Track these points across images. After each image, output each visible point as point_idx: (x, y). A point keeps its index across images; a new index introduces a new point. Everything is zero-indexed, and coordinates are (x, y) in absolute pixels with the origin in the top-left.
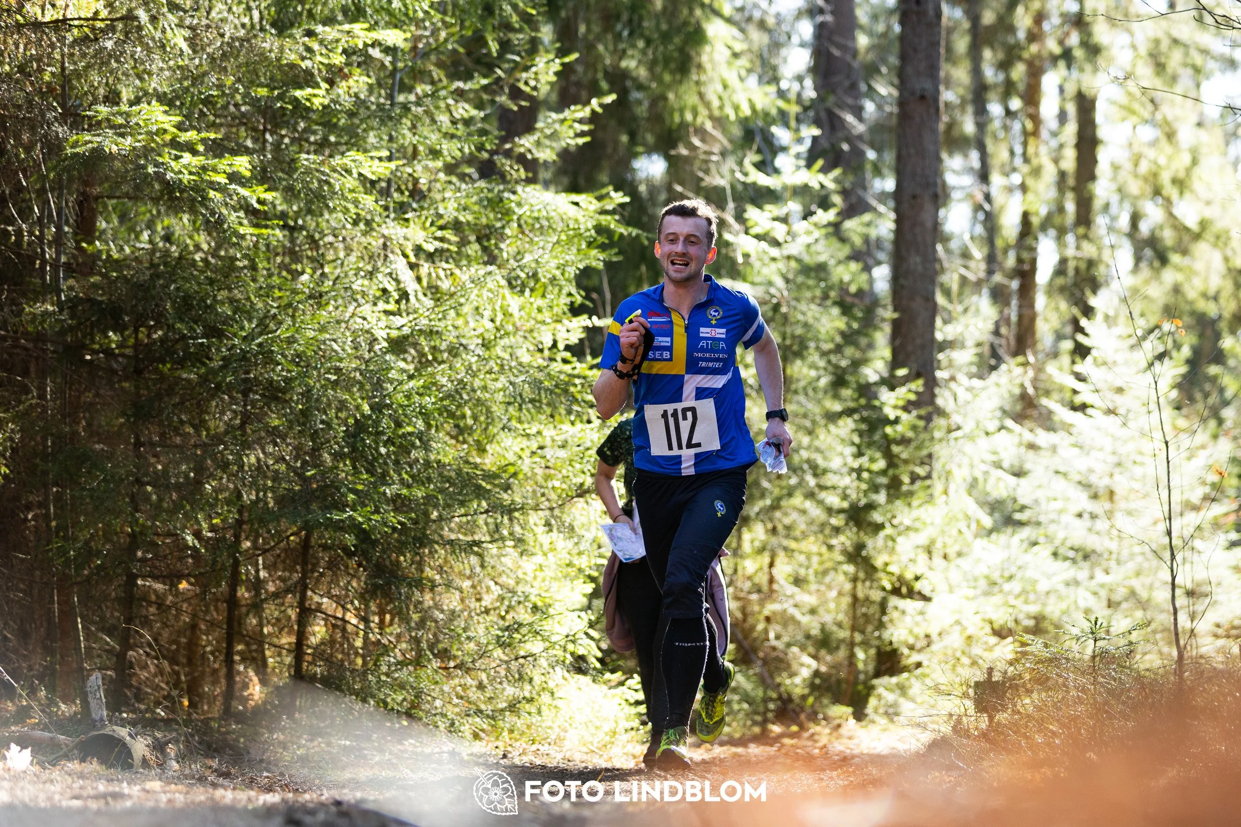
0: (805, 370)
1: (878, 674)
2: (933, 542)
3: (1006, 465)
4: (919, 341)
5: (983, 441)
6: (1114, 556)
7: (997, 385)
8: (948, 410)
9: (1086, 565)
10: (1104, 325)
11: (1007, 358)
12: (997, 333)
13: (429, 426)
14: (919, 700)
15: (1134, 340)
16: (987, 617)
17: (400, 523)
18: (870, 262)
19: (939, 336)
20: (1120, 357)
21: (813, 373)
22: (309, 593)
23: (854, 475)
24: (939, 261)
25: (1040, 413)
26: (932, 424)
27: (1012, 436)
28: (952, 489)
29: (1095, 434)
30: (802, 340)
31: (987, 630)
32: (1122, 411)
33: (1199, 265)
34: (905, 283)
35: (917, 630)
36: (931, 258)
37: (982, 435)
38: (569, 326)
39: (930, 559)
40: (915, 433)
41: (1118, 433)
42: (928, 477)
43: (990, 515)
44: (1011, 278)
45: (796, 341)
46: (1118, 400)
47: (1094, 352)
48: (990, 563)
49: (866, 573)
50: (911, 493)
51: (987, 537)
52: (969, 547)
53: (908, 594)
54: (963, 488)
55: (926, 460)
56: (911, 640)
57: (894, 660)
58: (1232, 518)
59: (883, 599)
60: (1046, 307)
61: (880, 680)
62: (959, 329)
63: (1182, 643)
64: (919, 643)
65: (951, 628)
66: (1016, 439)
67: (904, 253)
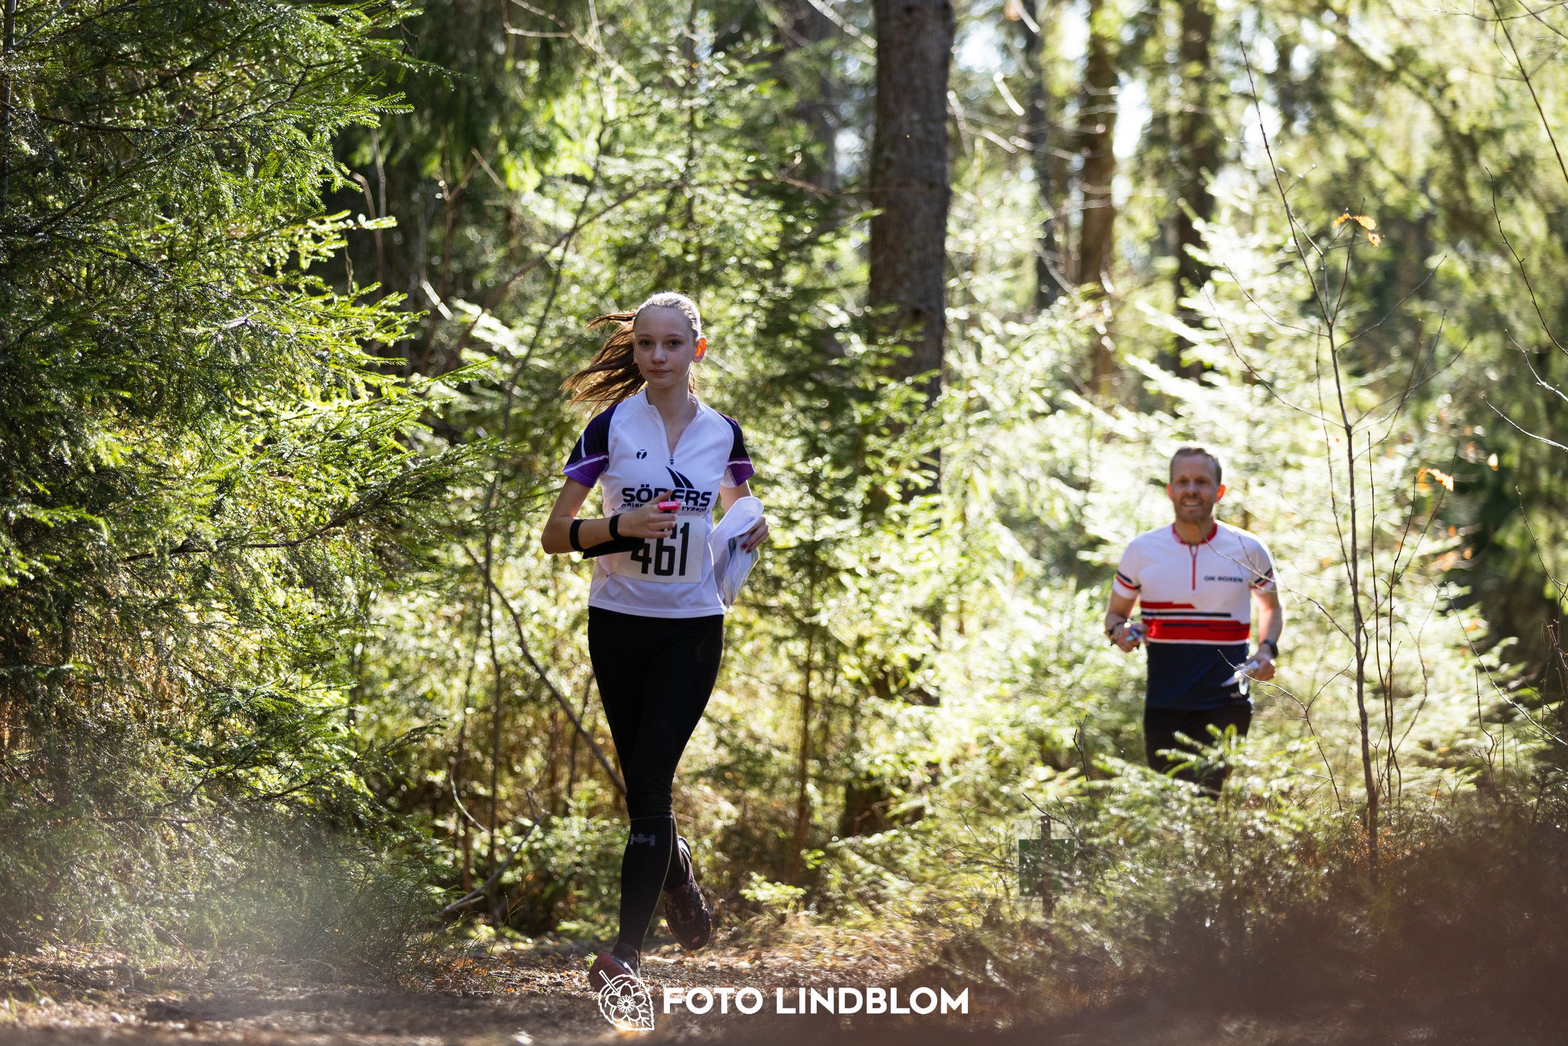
0: (720, 304)
1: (847, 831)
2: (940, 602)
4: (915, 257)
5: (1028, 432)
7: (1052, 332)
8: (965, 375)
10: (1232, 231)
11: (1067, 286)
12: (1048, 243)
15: (1281, 256)
16: (1034, 730)
18: (831, 121)
19: (950, 246)
20: (1261, 286)
21: (736, 311)
23: (805, 488)
24: (954, 119)
25: (1123, 379)
26: (939, 399)
27: (1077, 419)
28: (972, 512)
29: (1216, 415)
30: (716, 254)
31: (1034, 753)
32: (1265, 376)
33: (1395, 128)
34: (893, 156)
35: (913, 756)
36: (938, 113)
37: (1025, 417)
38: (320, 229)
39: (937, 631)
40: (910, 414)
41: (1258, 413)
42: (934, 490)
43: (1036, 555)
44: (1073, 148)
45: (706, 256)
46: (1257, 358)
47: (1215, 275)
48: (1038, 638)
49: (827, 656)
50: (904, 517)
51: (1033, 595)
52: (1002, 611)
53: (899, 693)
54: (990, 510)
55: (930, 461)
56: (904, 772)
57: (876, 806)
58: (1450, 561)
59: (856, 700)
60: (1131, 199)
61: (850, 840)
62: (985, 236)
63: (1375, 775)
64: (918, 776)
65: (974, 750)
66: (1083, 426)
67: (891, 105)
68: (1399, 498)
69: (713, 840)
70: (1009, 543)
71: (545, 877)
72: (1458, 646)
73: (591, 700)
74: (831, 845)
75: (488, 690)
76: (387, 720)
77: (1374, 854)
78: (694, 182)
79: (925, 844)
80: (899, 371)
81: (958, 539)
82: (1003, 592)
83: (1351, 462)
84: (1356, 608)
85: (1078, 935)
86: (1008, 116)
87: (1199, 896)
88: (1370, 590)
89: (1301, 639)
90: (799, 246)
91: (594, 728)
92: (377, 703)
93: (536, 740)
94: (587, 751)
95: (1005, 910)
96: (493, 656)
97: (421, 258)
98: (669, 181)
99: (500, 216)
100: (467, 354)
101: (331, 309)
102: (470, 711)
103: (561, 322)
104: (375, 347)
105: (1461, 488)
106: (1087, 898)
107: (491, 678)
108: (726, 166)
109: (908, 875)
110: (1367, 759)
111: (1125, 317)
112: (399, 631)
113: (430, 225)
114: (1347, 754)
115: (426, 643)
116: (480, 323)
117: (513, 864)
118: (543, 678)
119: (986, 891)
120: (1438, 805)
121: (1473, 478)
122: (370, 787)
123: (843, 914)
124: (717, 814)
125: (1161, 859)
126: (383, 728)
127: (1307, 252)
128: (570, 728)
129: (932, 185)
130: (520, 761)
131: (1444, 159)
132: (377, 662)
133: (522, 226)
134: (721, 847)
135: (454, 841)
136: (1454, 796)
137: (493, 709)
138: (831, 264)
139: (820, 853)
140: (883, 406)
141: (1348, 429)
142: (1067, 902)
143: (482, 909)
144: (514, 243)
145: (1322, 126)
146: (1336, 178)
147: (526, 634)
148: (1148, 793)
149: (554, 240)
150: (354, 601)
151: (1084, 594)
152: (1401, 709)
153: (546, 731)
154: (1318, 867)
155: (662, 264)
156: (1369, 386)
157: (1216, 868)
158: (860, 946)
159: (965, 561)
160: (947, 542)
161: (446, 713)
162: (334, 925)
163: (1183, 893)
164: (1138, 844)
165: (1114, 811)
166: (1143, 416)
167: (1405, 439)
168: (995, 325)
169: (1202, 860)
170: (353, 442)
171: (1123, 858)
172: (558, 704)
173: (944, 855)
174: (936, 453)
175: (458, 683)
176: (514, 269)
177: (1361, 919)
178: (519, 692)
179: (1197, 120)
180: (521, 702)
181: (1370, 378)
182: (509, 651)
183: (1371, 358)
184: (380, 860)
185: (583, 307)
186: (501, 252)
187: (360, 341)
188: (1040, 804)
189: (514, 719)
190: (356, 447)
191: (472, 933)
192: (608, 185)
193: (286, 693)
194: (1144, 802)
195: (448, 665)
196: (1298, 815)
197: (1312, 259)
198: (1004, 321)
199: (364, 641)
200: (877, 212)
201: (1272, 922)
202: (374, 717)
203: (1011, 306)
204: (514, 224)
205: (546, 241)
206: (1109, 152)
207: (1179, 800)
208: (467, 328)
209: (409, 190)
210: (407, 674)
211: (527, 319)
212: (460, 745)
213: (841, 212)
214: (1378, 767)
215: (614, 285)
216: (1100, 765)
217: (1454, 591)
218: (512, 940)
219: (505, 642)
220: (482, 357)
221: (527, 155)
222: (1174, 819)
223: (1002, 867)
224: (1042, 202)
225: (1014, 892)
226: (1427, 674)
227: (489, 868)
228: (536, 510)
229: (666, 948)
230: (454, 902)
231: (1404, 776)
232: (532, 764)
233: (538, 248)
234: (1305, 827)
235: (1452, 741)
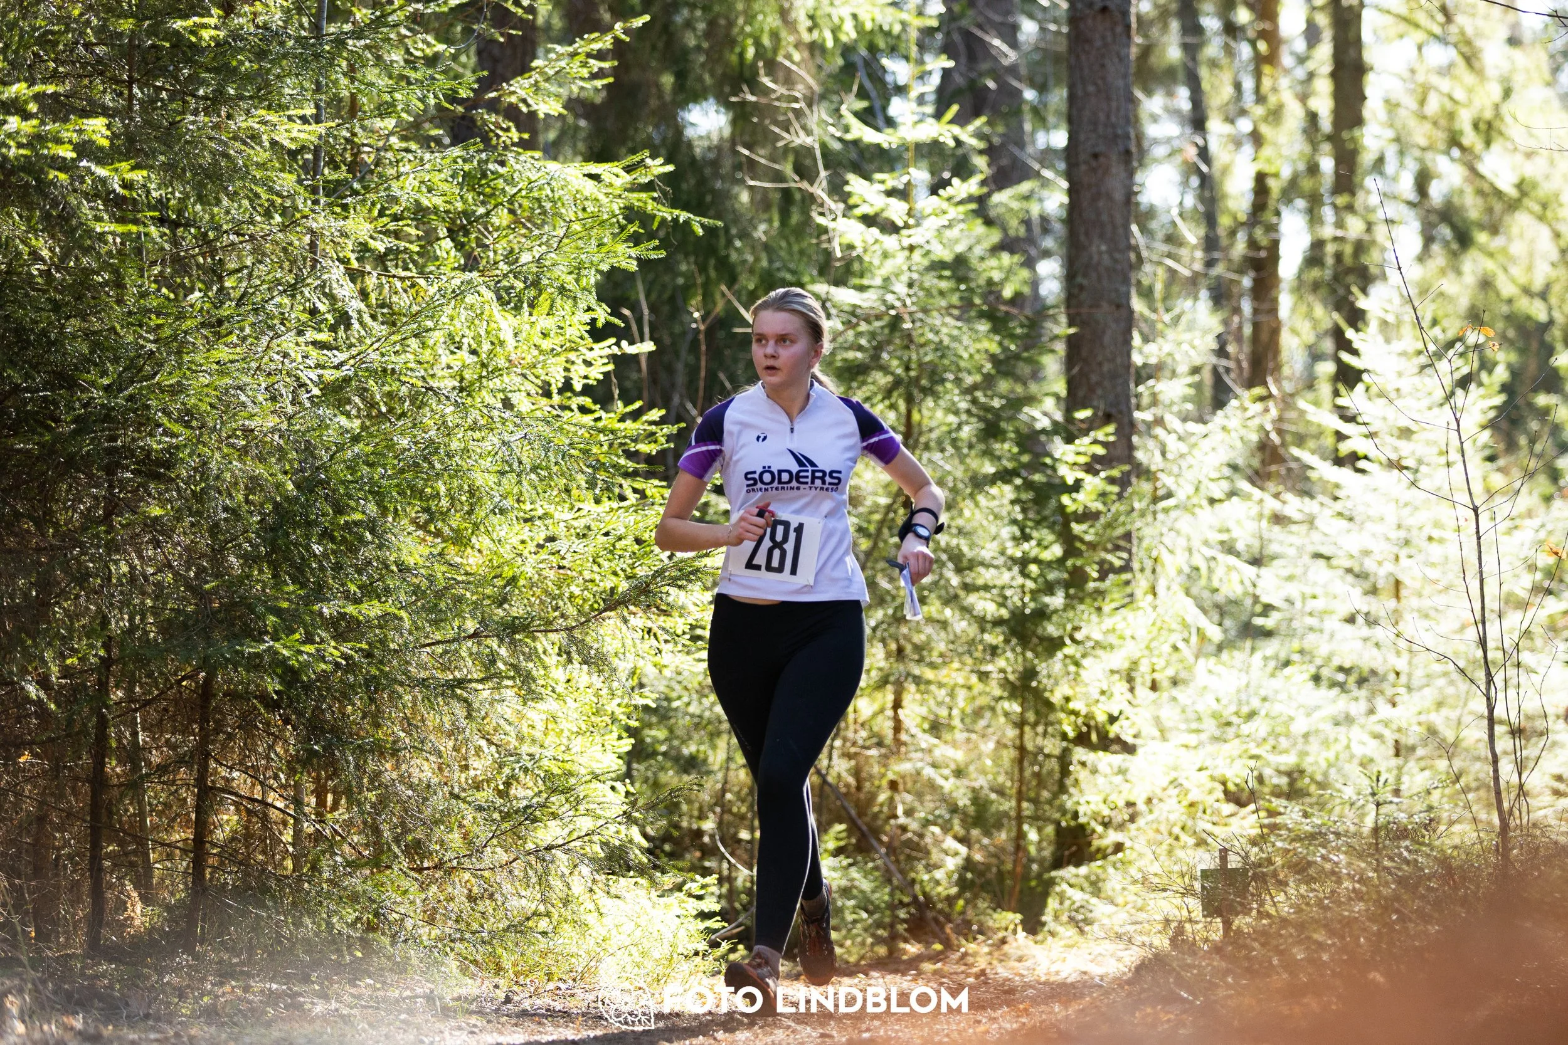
0: (939, 415)
1: (1058, 863)
2: (1135, 663)
3: (1240, 546)
4: (1106, 367)
5: (1206, 514)
6: (1403, 679)
7: (1224, 428)
8: (1152, 468)
9: (1363, 693)
10: (1380, 339)
11: (1238, 390)
12: (1221, 352)
13: (384, 511)
14: (1120, 900)
15: (1423, 359)
16: (1217, 773)
17: (345, 656)
18: (1033, 252)
19: (1137, 359)
20: (1405, 384)
21: (952, 419)
22: (213, 764)
23: (1016, 569)
24: (1136, 249)
25: (1289, 468)
26: (1130, 490)
27: (1248, 504)
28: (1161, 585)
29: (1370, 497)
30: (934, 370)
31: (1218, 794)
32: (1411, 463)
33: (1518, 247)
34: (1085, 282)
35: (1114, 796)
36: (1123, 245)
37: (1205, 503)
38: (589, 356)
39: (1132, 690)
40: (1105, 504)
41: (1405, 495)
42: (1126, 568)
43: (1219, 622)
44: (1241, 271)
45: (925, 372)
46: (1403, 447)
47: (1365, 376)
48: (1221, 694)
49: (1037, 713)
50: (1101, 593)
51: (1215, 656)
52: (1189, 670)
53: (1100, 743)
54: (1177, 584)
55: (1122, 543)
56: (1106, 812)
57: (1082, 841)
59: (1065, 752)
60: (1294, 313)
61: (1061, 872)
62: (1167, 347)
63: (1506, 806)
64: (1118, 815)
66: (1254, 509)
67: (1082, 238)
68: (1530, 565)
70: (1193, 613)
74: (1046, 876)
80: (1094, 467)
81: (1149, 610)
82: (1189, 655)
83: (1479, 538)
84: (1486, 664)
88: (1498, 646)
91: (837, 780)
94: (833, 801)
101: (600, 425)
102: (730, 768)
104: (639, 457)
108: (941, 294)
109: (1111, 900)
110: (1499, 792)
111: (1291, 415)
113: (689, 350)
119: (1171, 915)
122: (643, 835)
124: (948, 852)
129: (1118, 306)
135: (719, 879)
140: (1082, 497)
141: (1476, 510)
142: (1243, 922)
145: (1456, 246)
151: (1258, 655)
154: (1456, 888)
159: (1155, 629)
160: (1139, 612)
166: (1307, 500)
167: (1532, 514)
168: (1177, 425)
170: (621, 538)
175: (720, 743)
181: (1503, 462)
187: (626, 452)
190: (624, 542)
193: (567, 757)
196: (1439, 843)
200: (1072, 330)
203: (1190, 407)
206: (1275, 273)
209: (672, 321)
212: (723, 796)
214: (1509, 798)
216: (1267, 804)
223: (1185, 893)
225: (1196, 915)
231: (1533, 806)
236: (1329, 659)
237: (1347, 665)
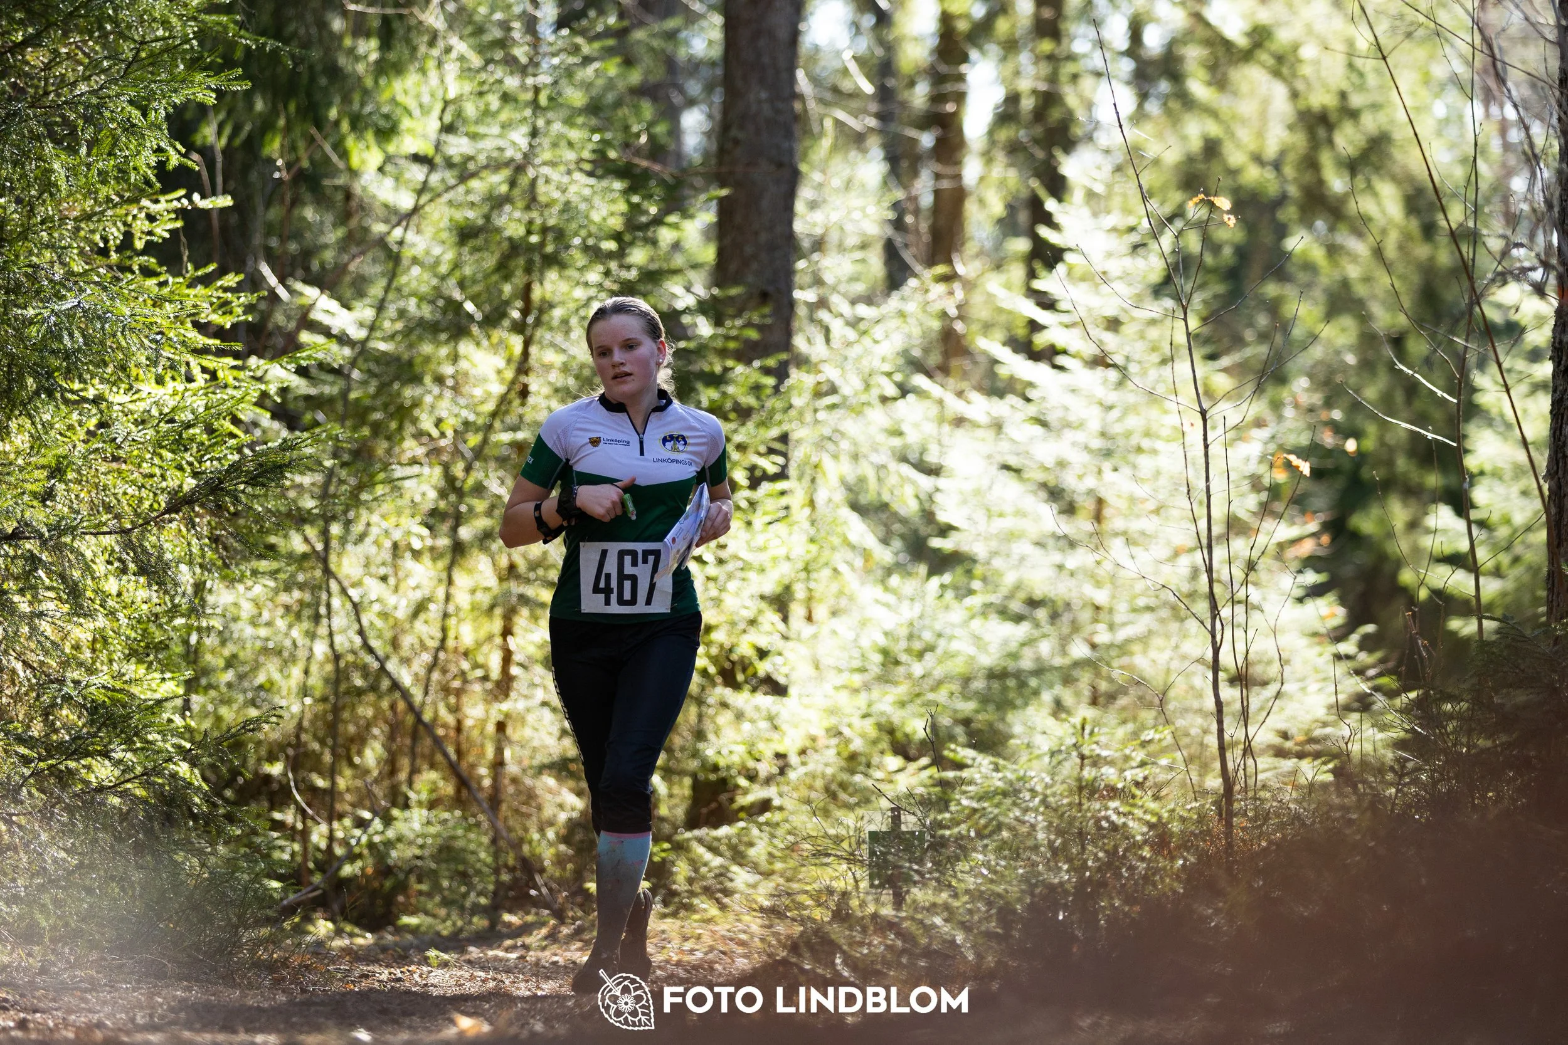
0: (563, 287)
1: (694, 823)
2: (788, 588)
4: (763, 237)
5: (878, 416)
6: (1105, 612)
7: (901, 314)
8: (814, 358)
9: (1055, 629)
10: (1086, 212)
11: (918, 268)
12: (898, 224)
14: (768, 867)
15: (1134, 238)
16: (885, 721)
18: (677, 99)
19: (798, 226)
20: (1114, 267)
21: (580, 293)
24: (801, 97)
25: (975, 363)
26: (788, 382)
27: (927, 403)
28: (821, 497)
29: (1069, 400)
30: (560, 235)
31: (884, 745)
32: (1118, 359)
33: (1247, 108)
34: (740, 135)
35: (761, 746)
36: (786, 92)
37: (876, 402)
38: (154, 208)
39: (785, 619)
40: (758, 398)
41: (1112, 397)
42: (782, 475)
43: (885, 541)
44: (923, 127)
45: (550, 237)
46: (1110, 340)
47: (1068, 257)
48: (888, 627)
50: (752, 504)
51: (883, 581)
52: (851, 598)
53: (746, 682)
54: (840, 495)
55: (777, 446)
56: (751, 764)
57: (723, 797)
58: (1307, 548)
59: (703, 688)
60: (982, 179)
61: (697, 832)
62: (834, 217)
63: (1230, 766)
64: (765, 768)
65: (822, 741)
66: (934, 410)
67: (739, 83)
68: (1255, 483)
69: (557, 834)
70: (859, 530)
71: (385, 870)
72: (1315, 634)
73: (432, 690)
74: (678, 838)
75: (327, 681)
76: (224, 711)
77: (1230, 845)
78: (538, 161)
79: (773, 836)
80: (746, 354)
81: (806, 525)
82: (851, 579)
83: (1206, 446)
84: (1211, 595)
85: (928, 929)
86: (856, 94)
87: (1052, 888)
88: (1225, 576)
89: (1155, 626)
90: (645, 227)
91: (436, 717)
92: (213, 693)
93: (376, 731)
94: (428, 742)
95: (854, 903)
96: (332, 645)
97: (257, 240)
98: (512, 160)
99: (339, 196)
100: (305, 337)
101: (165, 291)
102: (308, 701)
103: (401, 304)
104: (211, 330)
105: (1318, 474)
106: (938, 890)
107: (329, 667)
108: (570, 144)
109: (755, 867)
110: (1222, 748)
111: (977, 299)
112: (235, 619)
113: (268, 205)
114: (1202, 744)
115: (263, 632)
116: (319, 305)
117: (352, 857)
118: (383, 668)
119: (835, 884)
120: (1294, 795)
121: (1329, 464)
122: (204, 779)
123: (690, 908)
124: (561, 806)
125: (1013, 851)
126: (219, 719)
127: (1161, 233)
128: (410, 719)
129: (780, 165)
130: (360, 753)
131: (1299, 140)
132: (213, 652)
133: (362, 207)
134: (566, 839)
135: (291, 833)
136: (1311, 786)
137: (332, 698)
138: (676, 246)
139: (666, 845)
140: (731, 390)
141: (1203, 413)
142: (919, 894)
143: (321, 903)
144: (353, 223)
145: (1174, 105)
146: (1190, 159)
147: (365, 622)
148: (1000, 784)
149: (394, 219)
150: (190, 590)
151: (935, 581)
152: (1258, 698)
153: (386, 722)
154: (1173, 859)
155: (505, 245)
156: (1225, 370)
157: (1069, 860)
158: (707, 940)
159: (814, 548)
160: (795, 528)
161: (283, 703)
162: (170, 919)
163: (1036, 885)
164: (989, 836)
165: (965, 802)
166: (995, 399)
167: (1259, 423)
168: (844, 308)
169: (1055, 851)
170: (188, 426)
171: (975, 850)
172: (397, 695)
173: (792, 848)
174: (784, 438)
175: (296, 672)
176: (354, 250)
177: (1217, 911)
178: (359, 682)
179: (1049, 99)
180: (359, 692)
181: (1226, 361)
182: (347, 640)
183: (1226, 341)
184: (214, 853)
185: (424, 289)
186: (340, 233)
187: (197, 325)
188: (890, 794)
189: (353, 708)
190: (191, 431)
191: (311, 928)
192: (449, 164)
193: (118, 685)
194: (996, 793)
195: (286, 654)
196: (1153, 805)
197: (1167, 241)
198: (853, 302)
199: (199, 630)
200: (724, 192)
201: (1126, 914)
202: (210, 708)
203: (860, 288)
204: (354, 204)
205: (386, 221)
206: (960, 131)
207: (1032, 790)
208: (306, 310)
209: (246, 169)
210: (244, 663)
211: (368, 301)
212: (298, 737)
213: (687, 192)
214: (1234, 757)
215: (456, 265)
216: (951, 755)
217: (1311, 578)
218: (352, 935)
219: (344, 631)
220: (320, 339)
221: (370, 136)
222: (1026, 810)
223: (851, 859)
224: (892, 183)
225: (864, 885)
226: (1283, 662)
227: (328, 861)
228: (376, 499)
229: (508, 942)
230: (292, 896)
231: (1260, 767)
232: (372, 755)
233: (379, 228)
234: (1160, 818)
235: (1308, 732)
236: (1018, 587)
237: (1038, 594)
